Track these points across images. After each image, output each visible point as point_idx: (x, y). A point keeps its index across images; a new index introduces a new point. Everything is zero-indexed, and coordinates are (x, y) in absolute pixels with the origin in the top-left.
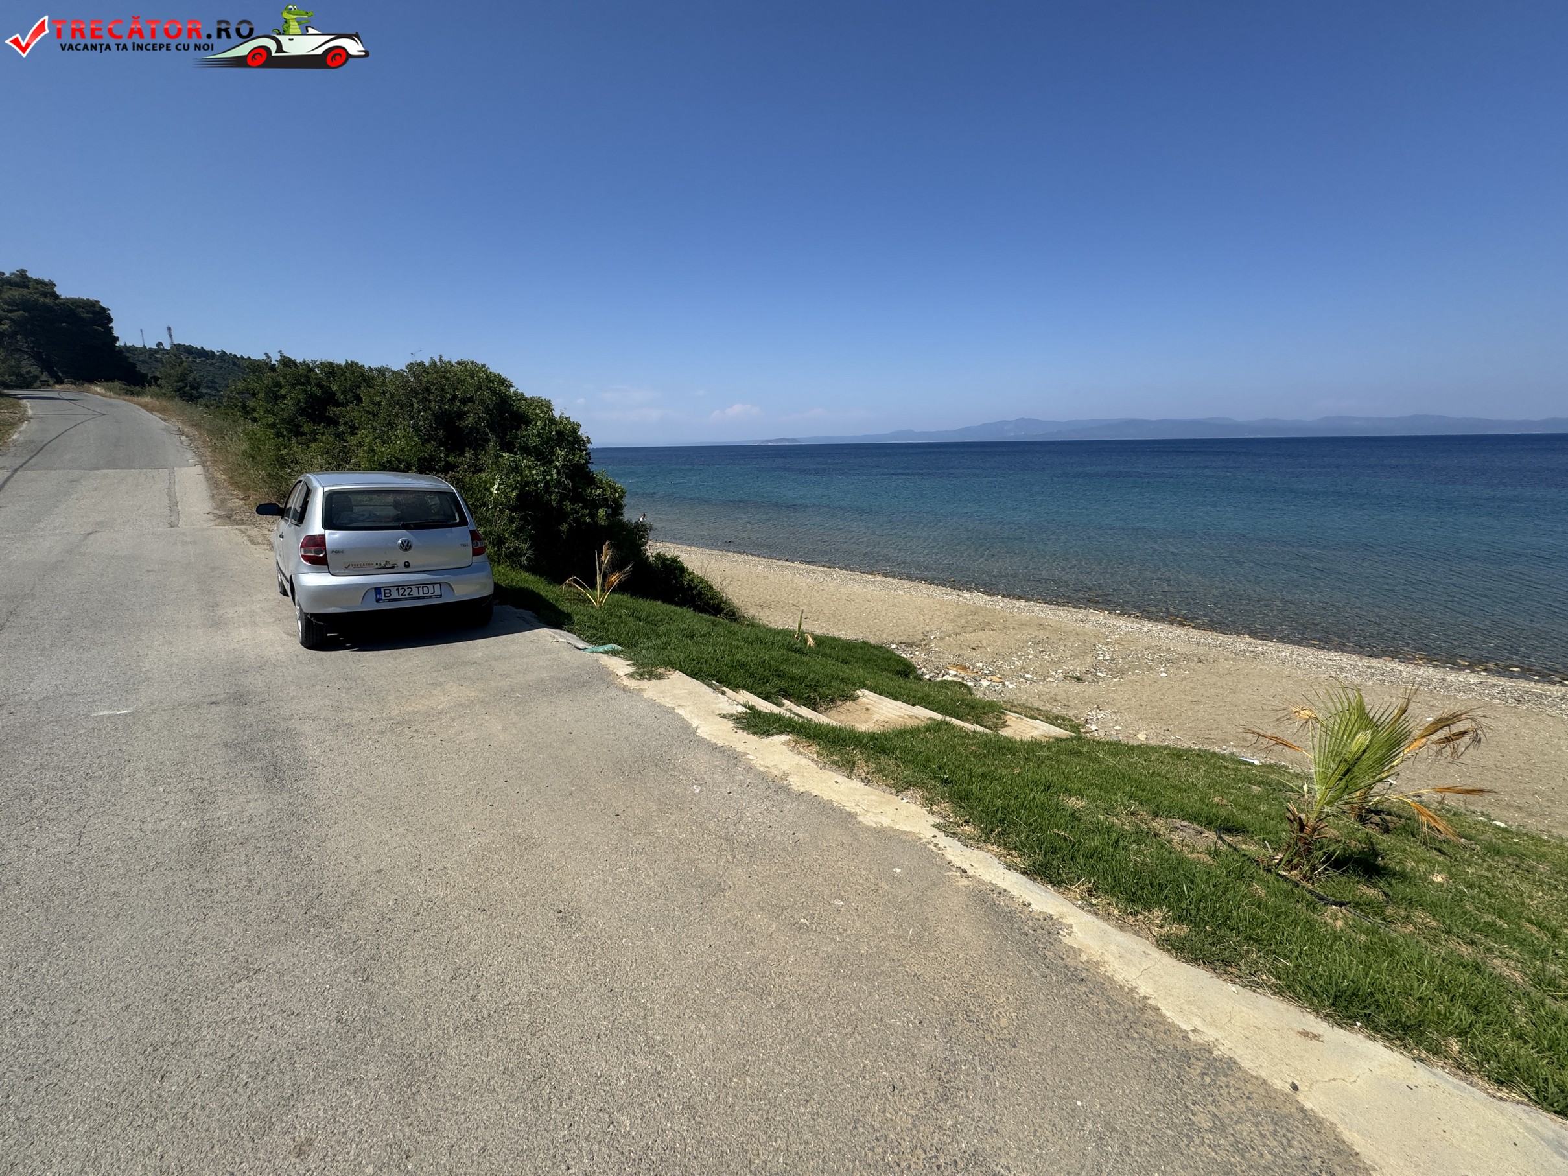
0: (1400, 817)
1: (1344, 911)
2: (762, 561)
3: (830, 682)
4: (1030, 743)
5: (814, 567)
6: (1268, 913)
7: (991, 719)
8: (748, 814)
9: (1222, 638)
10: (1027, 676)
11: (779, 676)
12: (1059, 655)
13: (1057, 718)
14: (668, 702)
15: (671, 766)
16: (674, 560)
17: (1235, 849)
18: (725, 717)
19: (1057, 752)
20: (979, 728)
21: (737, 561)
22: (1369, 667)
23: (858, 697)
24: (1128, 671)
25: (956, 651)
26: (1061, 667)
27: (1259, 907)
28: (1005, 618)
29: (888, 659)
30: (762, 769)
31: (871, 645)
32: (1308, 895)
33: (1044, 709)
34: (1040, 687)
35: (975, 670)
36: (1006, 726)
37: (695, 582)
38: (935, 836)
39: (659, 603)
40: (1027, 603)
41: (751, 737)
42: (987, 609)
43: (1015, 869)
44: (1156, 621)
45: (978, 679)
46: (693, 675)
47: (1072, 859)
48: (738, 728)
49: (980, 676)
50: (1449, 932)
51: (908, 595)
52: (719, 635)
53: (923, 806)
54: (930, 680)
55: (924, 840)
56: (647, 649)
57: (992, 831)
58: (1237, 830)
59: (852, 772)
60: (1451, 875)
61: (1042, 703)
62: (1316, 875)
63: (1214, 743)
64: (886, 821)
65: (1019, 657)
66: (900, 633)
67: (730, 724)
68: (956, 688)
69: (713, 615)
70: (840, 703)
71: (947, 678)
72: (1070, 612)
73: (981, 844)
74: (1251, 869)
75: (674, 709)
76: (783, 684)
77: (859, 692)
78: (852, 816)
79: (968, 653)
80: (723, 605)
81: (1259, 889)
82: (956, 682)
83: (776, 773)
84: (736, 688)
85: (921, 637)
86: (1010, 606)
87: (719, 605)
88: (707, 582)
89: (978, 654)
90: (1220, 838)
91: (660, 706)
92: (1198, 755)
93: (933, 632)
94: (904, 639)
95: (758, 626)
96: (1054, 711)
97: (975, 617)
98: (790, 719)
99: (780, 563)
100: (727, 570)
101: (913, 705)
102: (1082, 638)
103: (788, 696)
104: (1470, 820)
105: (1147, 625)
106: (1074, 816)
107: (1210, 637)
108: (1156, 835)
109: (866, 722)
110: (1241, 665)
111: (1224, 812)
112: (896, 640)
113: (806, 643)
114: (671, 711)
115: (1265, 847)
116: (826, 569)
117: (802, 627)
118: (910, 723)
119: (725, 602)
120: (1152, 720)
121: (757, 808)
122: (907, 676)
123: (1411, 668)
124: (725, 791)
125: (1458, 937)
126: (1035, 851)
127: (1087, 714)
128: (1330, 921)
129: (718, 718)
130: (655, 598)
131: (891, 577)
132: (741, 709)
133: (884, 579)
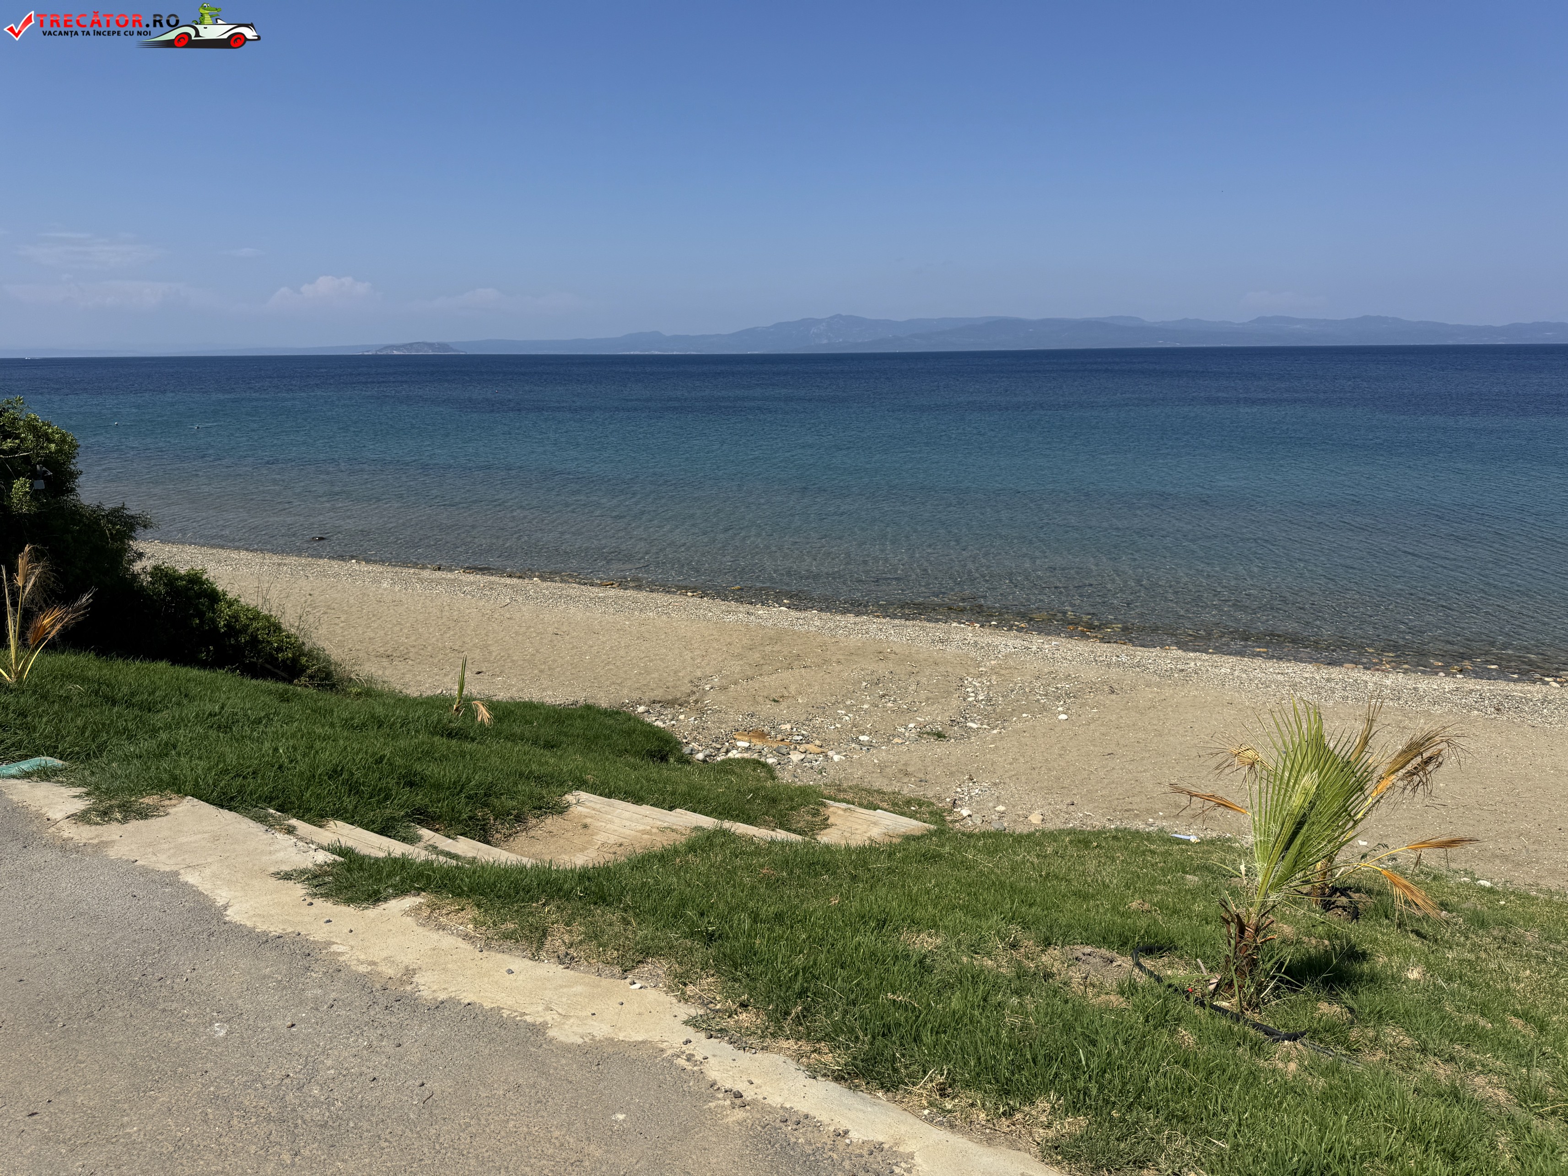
0: (1369, 892)
1: (1300, 1046)
2: (388, 571)
3: (516, 784)
4: (862, 851)
5: (492, 578)
6: (1196, 1071)
7: (803, 818)
8: (329, 1063)
9: (1141, 653)
10: (862, 738)
11: (411, 784)
12: (910, 699)
13: (908, 803)
14: (164, 863)
15: (165, 992)
16: (194, 579)
17: (1159, 979)
18: (287, 876)
19: (903, 860)
20: (781, 835)
21: (336, 575)
22: (1328, 680)
23: (569, 806)
24: (1012, 715)
25: (747, 708)
26: (912, 719)
27: (1186, 1065)
28: (823, 646)
29: (629, 733)
30: (363, 969)
31: (598, 711)
32: (1252, 1032)
33: (889, 789)
34: (882, 754)
35: (779, 737)
36: (827, 826)
37: (243, 618)
38: (688, 1042)
39: (162, 665)
40: (858, 619)
41: (343, 909)
42: (794, 633)
43: (825, 1075)
44: (1048, 634)
45: (784, 751)
46: (224, 801)
47: (915, 1040)
48: (315, 895)
49: (787, 747)
50: (1424, 1050)
51: (664, 617)
52: (290, 719)
53: (670, 989)
54: (704, 761)
55: (669, 1052)
56: (127, 759)
57: (787, 1013)
58: (1160, 949)
59: (540, 948)
60: (1429, 966)
61: (886, 781)
62: (1263, 999)
63: (1137, 816)
64: (600, 1030)
65: (849, 709)
66: (653, 685)
67: (298, 890)
68: (749, 770)
69: (284, 680)
70: (534, 821)
71: (733, 754)
72: (923, 628)
73: (768, 1041)
74: (1177, 1005)
75: (177, 874)
76: (420, 799)
77: (570, 798)
78: (538, 1030)
79: (768, 708)
80: (304, 660)
81: (1187, 1036)
82: (747, 761)
83: (390, 972)
84: (318, 818)
85: (687, 688)
86: (831, 624)
87: (295, 660)
88: (267, 618)
89: (783, 709)
90: (1139, 965)
91: (145, 871)
92: (1115, 838)
93: (708, 678)
94: (658, 694)
95: (380, 695)
96: (905, 791)
97: (777, 648)
98: (428, 863)
99: (426, 574)
100: (316, 593)
101: (671, 809)
102: (942, 669)
103: (428, 819)
104: (1452, 884)
105: (1036, 641)
106: (923, 965)
107: (1124, 653)
108: (1048, 976)
109: (582, 850)
110: (1168, 692)
111: (1143, 923)
112: (646, 699)
113: (475, 718)
114: (171, 879)
115: (1198, 968)
116: (515, 581)
117: (465, 692)
118: (661, 842)
119: (309, 654)
120: (1050, 791)
121: (348, 1045)
122: (664, 758)
123: (1377, 677)
124: (281, 1023)
125: (1435, 1055)
126: (857, 1038)
127: (954, 790)
128: (1281, 1065)
129: (273, 882)
130: (155, 657)
131: (633, 588)
132: (322, 857)
133: (621, 593)
